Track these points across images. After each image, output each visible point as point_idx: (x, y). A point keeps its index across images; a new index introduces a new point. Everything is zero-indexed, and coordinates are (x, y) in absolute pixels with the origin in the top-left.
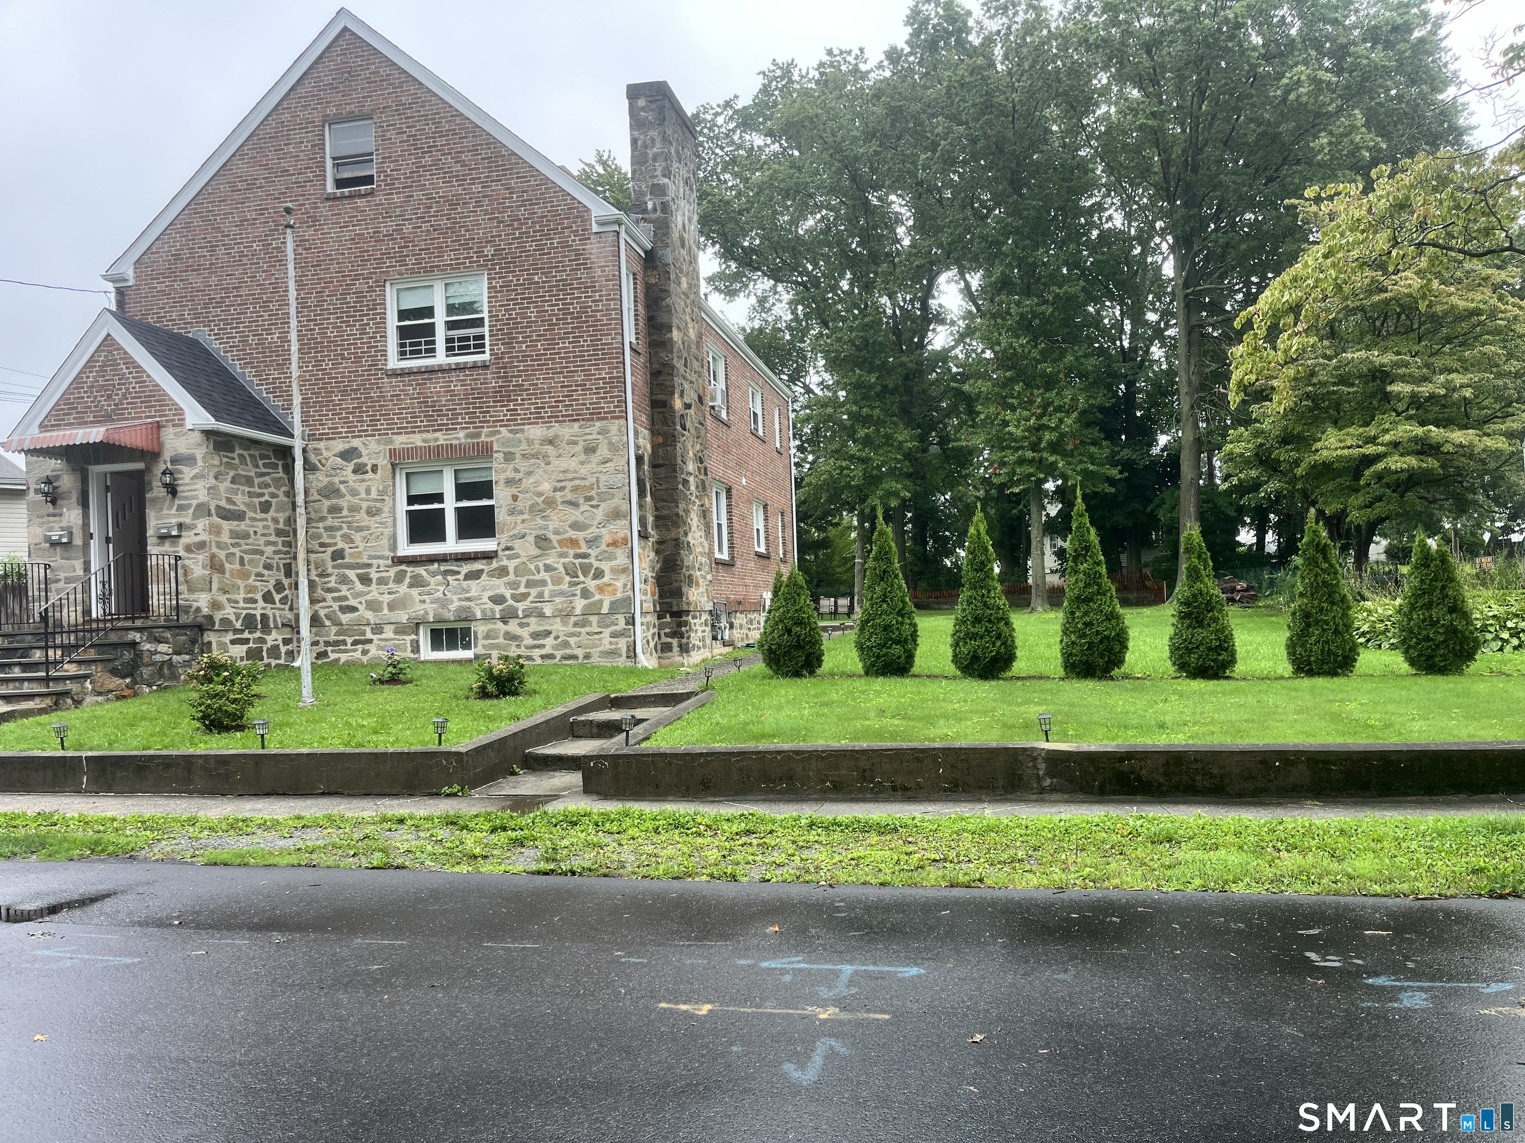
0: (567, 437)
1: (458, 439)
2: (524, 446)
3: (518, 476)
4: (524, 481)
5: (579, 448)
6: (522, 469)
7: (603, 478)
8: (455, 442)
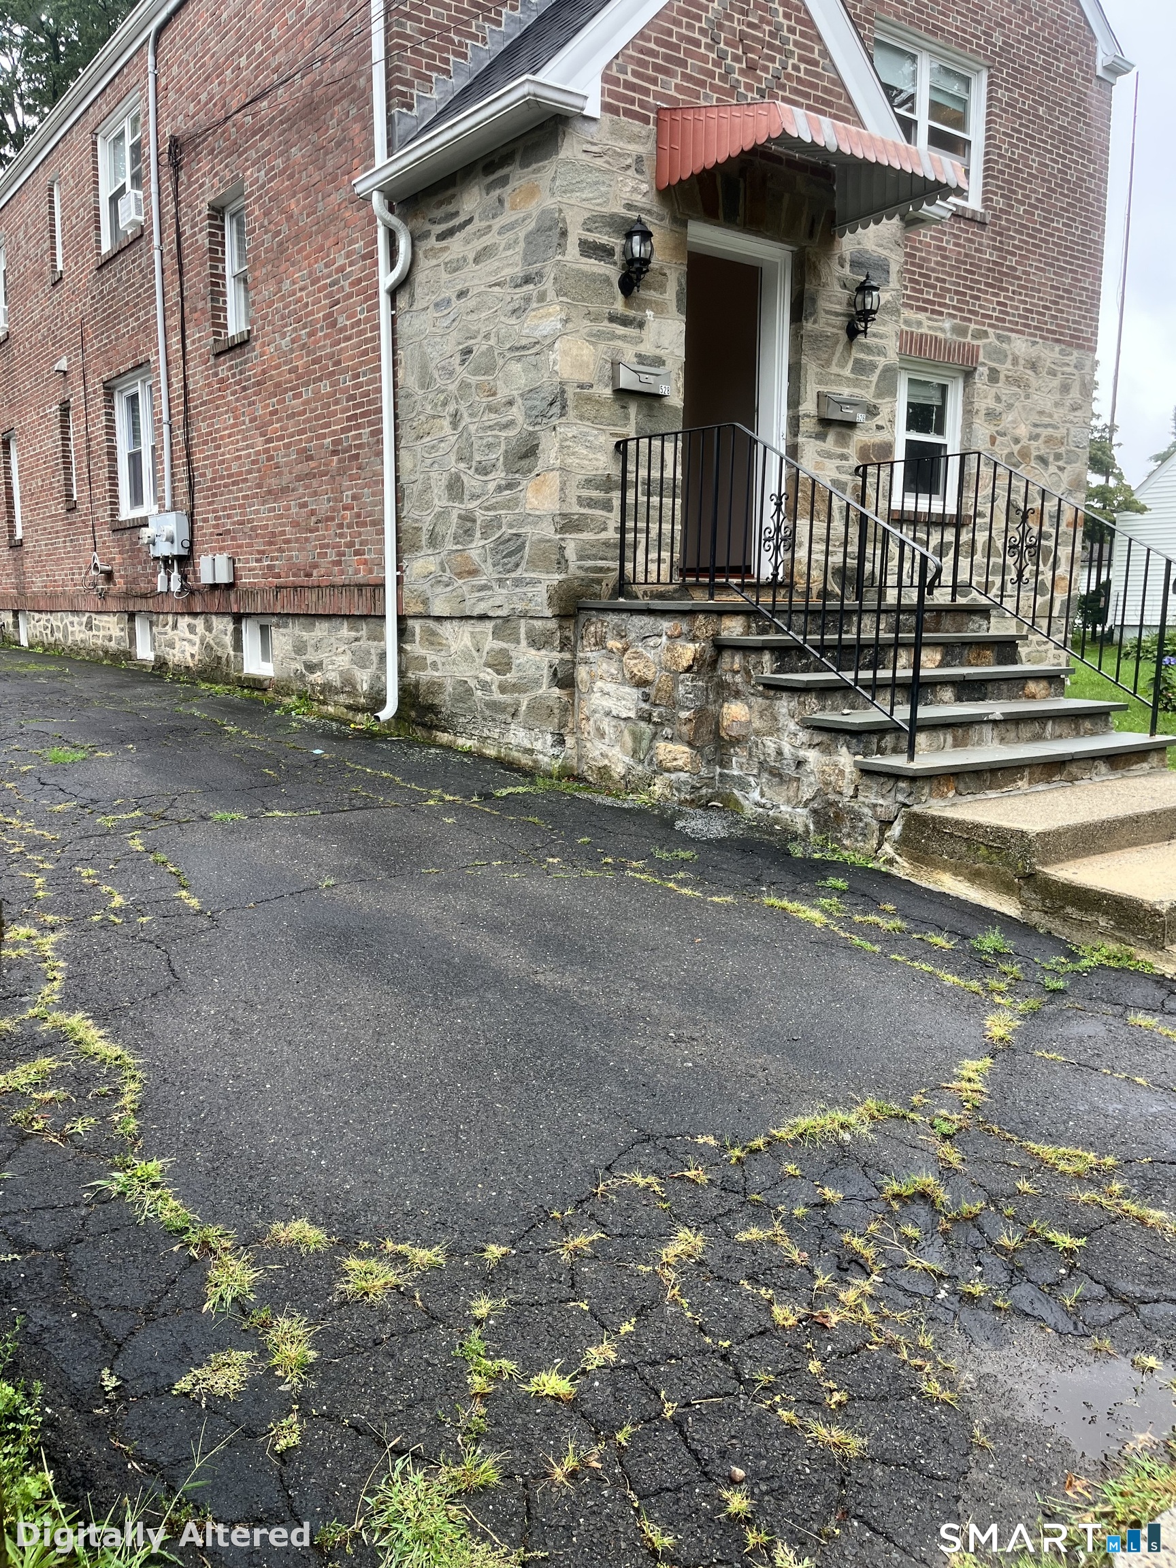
0: (1048, 364)
1: (943, 330)
2: (1008, 365)
3: (999, 408)
4: (1004, 416)
5: (1056, 383)
6: (1004, 398)
7: (1073, 431)
8: (940, 335)
